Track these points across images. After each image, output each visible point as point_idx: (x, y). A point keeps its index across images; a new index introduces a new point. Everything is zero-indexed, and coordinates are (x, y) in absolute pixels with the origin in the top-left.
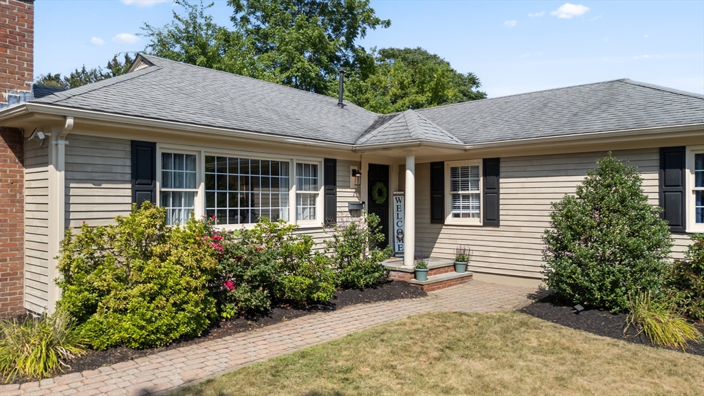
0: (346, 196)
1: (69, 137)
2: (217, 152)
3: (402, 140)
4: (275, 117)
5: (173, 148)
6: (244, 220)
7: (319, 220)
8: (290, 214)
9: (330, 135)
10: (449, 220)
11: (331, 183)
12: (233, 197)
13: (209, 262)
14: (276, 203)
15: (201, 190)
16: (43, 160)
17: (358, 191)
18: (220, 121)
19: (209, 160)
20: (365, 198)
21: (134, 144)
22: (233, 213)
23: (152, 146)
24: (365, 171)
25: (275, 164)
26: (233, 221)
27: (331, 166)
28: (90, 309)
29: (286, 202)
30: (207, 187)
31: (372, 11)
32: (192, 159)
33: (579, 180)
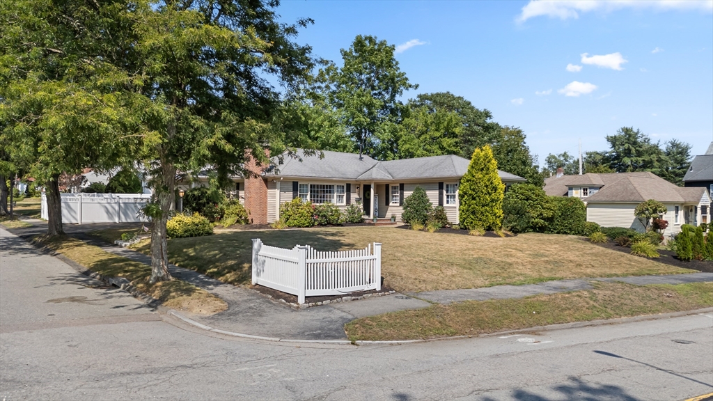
0: (354, 196)
1: (281, 182)
2: (313, 183)
3: (370, 178)
4: (331, 170)
5: (302, 183)
6: (321, 202)
7: (345, 203)
8: (335, 201)
9: (349, 176)
10: (391, 204)
11: (349, 191)
12: (318, 196)
13: (312, 211)
14: (330, 198)
15: (309, 194)
16: (275, 188)
17: (359, 195)
18: (314, 175)
19: (311, 185)
20: (362, 196)
21: (293, 182)
22: (320, 201)
23: (297, 182)
24: (362, 187)
25: (330, 186)
26: (317, 203)
27: (349, 186)
28: (288, 219)
29: (333, 198)
30: (311, 192)
31: (407, 79)
32: (307, 185)
33: (412, 192)
